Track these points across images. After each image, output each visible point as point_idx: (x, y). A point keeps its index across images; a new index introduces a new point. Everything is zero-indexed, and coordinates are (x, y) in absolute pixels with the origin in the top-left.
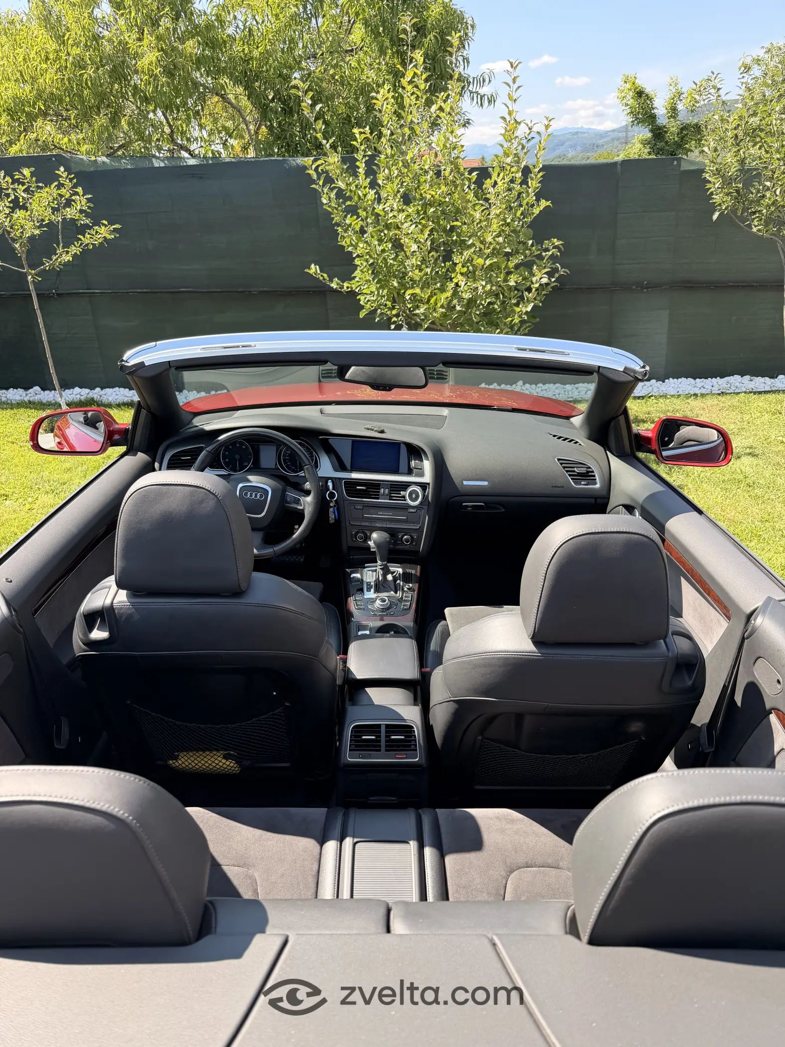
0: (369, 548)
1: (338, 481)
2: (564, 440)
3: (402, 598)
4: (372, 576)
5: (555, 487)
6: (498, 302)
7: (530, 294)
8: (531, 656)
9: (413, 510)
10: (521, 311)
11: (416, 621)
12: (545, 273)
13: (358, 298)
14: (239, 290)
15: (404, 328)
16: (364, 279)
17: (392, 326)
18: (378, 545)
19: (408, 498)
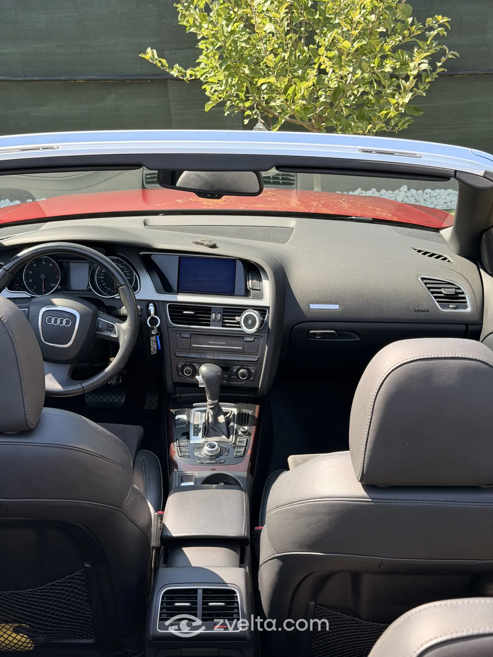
0: (196, 384)
1: (161, 304)
2: (431, 256)
3: (235, 443)
4: (201, 417)
5: (418, 311)
6: (372, 92)
7: (408, 83)
8: (361, 501)
9: (248, 339)
10: (397, 103)
11: (251, 470)
12: (425, 58)
13: (203, 87)
14: (62, 78)
15: (259, 123)
16: (211, 65)
17: (245, 120)
18: (207, 380)
19: (243, 324)
